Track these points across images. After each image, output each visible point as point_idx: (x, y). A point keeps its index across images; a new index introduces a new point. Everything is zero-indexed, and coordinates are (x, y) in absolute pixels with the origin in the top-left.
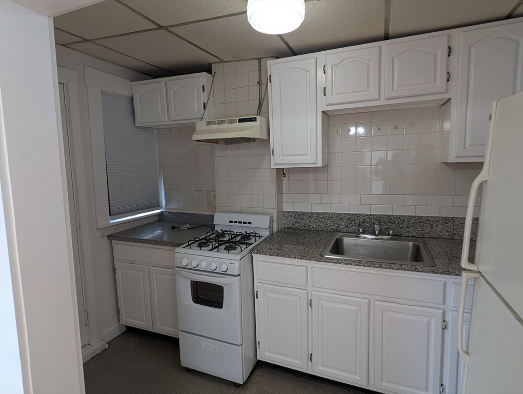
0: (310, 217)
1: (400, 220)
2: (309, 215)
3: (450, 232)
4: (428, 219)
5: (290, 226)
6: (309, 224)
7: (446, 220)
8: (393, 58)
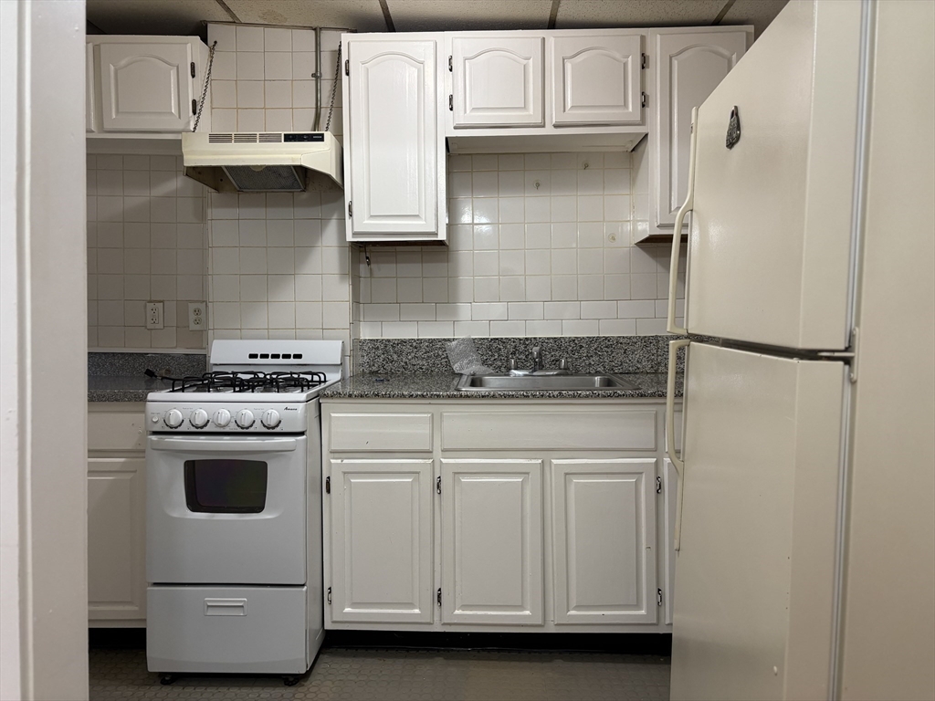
0: (416, 348)
1: (576, 344)
2: (414, 344)
3: (652, 360)
4: (618, 340)
5: (374, 369)
6: (414, 362)
7: (646, 341)
8: (564, 60)
